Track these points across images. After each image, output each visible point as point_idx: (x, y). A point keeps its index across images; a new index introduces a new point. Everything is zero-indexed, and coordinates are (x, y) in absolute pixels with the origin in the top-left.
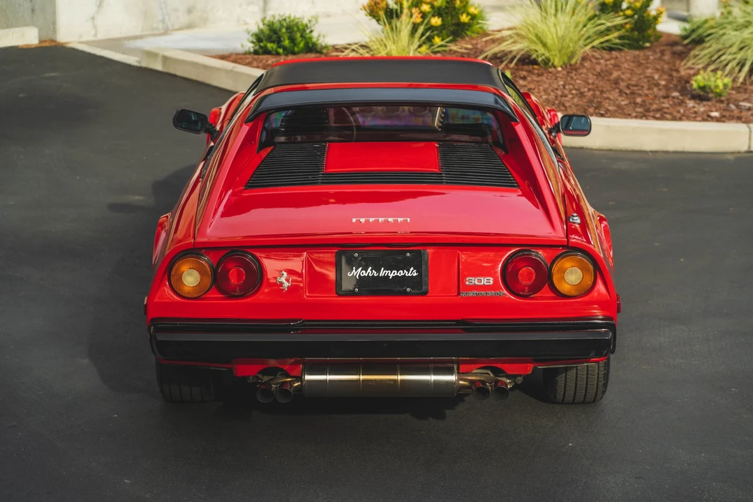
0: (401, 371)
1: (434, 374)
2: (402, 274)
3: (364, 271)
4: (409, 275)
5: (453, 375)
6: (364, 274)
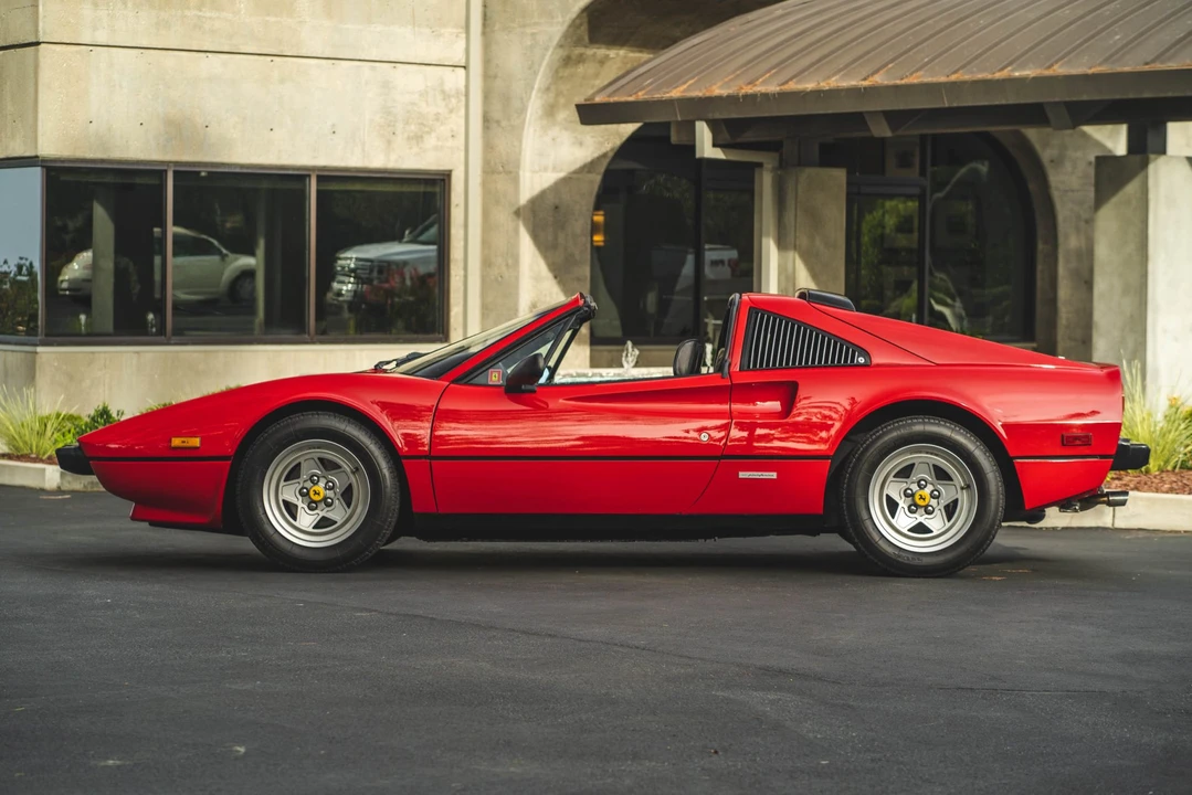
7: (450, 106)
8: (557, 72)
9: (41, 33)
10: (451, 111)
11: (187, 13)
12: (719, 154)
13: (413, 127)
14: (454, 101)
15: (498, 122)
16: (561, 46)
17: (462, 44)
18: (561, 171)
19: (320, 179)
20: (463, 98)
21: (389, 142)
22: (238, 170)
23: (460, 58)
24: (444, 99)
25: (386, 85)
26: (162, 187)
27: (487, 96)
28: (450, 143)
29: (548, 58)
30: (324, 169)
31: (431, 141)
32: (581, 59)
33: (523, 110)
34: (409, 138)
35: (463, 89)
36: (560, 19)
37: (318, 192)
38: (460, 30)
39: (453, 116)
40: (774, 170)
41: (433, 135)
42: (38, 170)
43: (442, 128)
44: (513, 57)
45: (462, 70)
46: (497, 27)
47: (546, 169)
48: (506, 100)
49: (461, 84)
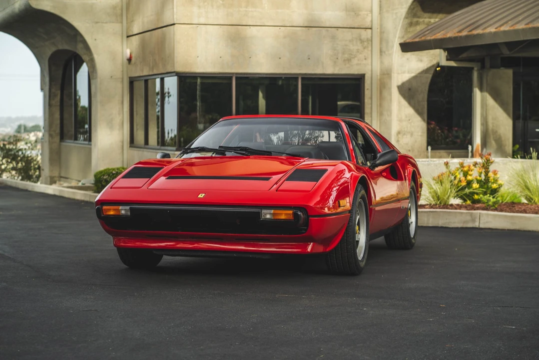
7: (364, 46)
8: (406, 29)
9: (175, 20)
10: (364, 48)
11: (241, 9)
12: (452, 64)
13: (346, 56)
14: (366, 43)
15: (385, 52)
16: (407, 18)
17: (369, 18)
18: (412, 73)
19: (303, 78)
20: (370, 42)
21: (335, 62)
22: (265, 76)
23: (369, 25)
24: (361, 43)
25: (333, 38)
26: (231, 84)
27: (381, 41)
28: (364, 62)
29: (401, 23)
30: (305, 74)
31: (355, 61)
32: (417, 23)
33: (393, 46)
34: (344, 60)
35: (370, 38)
37: (302, 84)
38: (369, 13)
39: (366, 50)
40: (478, 70)
41: (356, 58)
42: (176, 78)
43: (360, 55)
44: (389, 23)
45: (369, 30)
46: (384, 10)
47: (404, 72)
48: (387, 42)
49: (369, 36)
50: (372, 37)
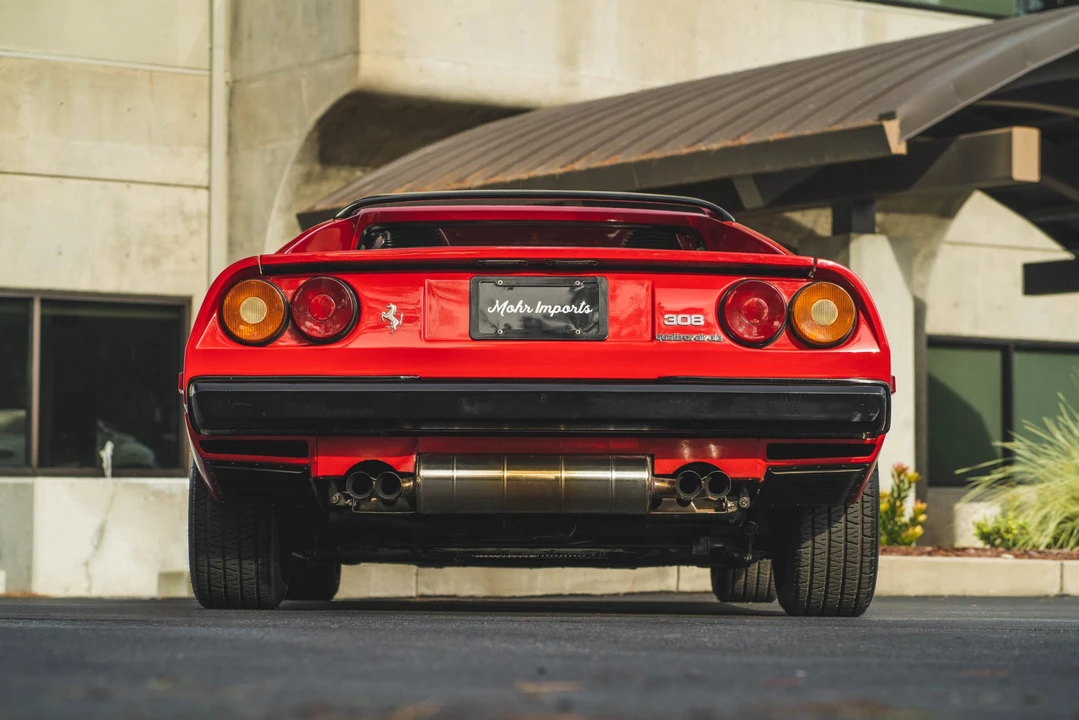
0: (565, 465)
1: (617, 470)
2: (569, 311)
3: (512, 306)
4: (580, 311)
5: (644, 470)
6: (513, 309)
7: (191, 228)
8: (298, 189)
10: (192, 234)
13: (149, 250)
14: (194, 224)
15: (241, 245)
16: (300, 161)
17: (204, 164)
19: (45, 302)
20: (205, 221)
21: (122, 265)
23: (202, 179)
24: (184, 221)
25: (119, 206)
27: (231, 219)
28: (191, 267)
29: (288, 173)
30: (49, 292)
31: (169, 265)
32: (323, 178)
33: (264, 231)
34: (144, 261)
35: (205, 211)
36: (297, 133)
37: (43, 318)
38: (202, 150)
39: (194, 238)
41: (172, 258)
43: (182, 251)
44: (254, 177)
45: (204, 193)
46: (242, 145)
48: (249, 221)
49: (204, 207)
50: (209, 209)
